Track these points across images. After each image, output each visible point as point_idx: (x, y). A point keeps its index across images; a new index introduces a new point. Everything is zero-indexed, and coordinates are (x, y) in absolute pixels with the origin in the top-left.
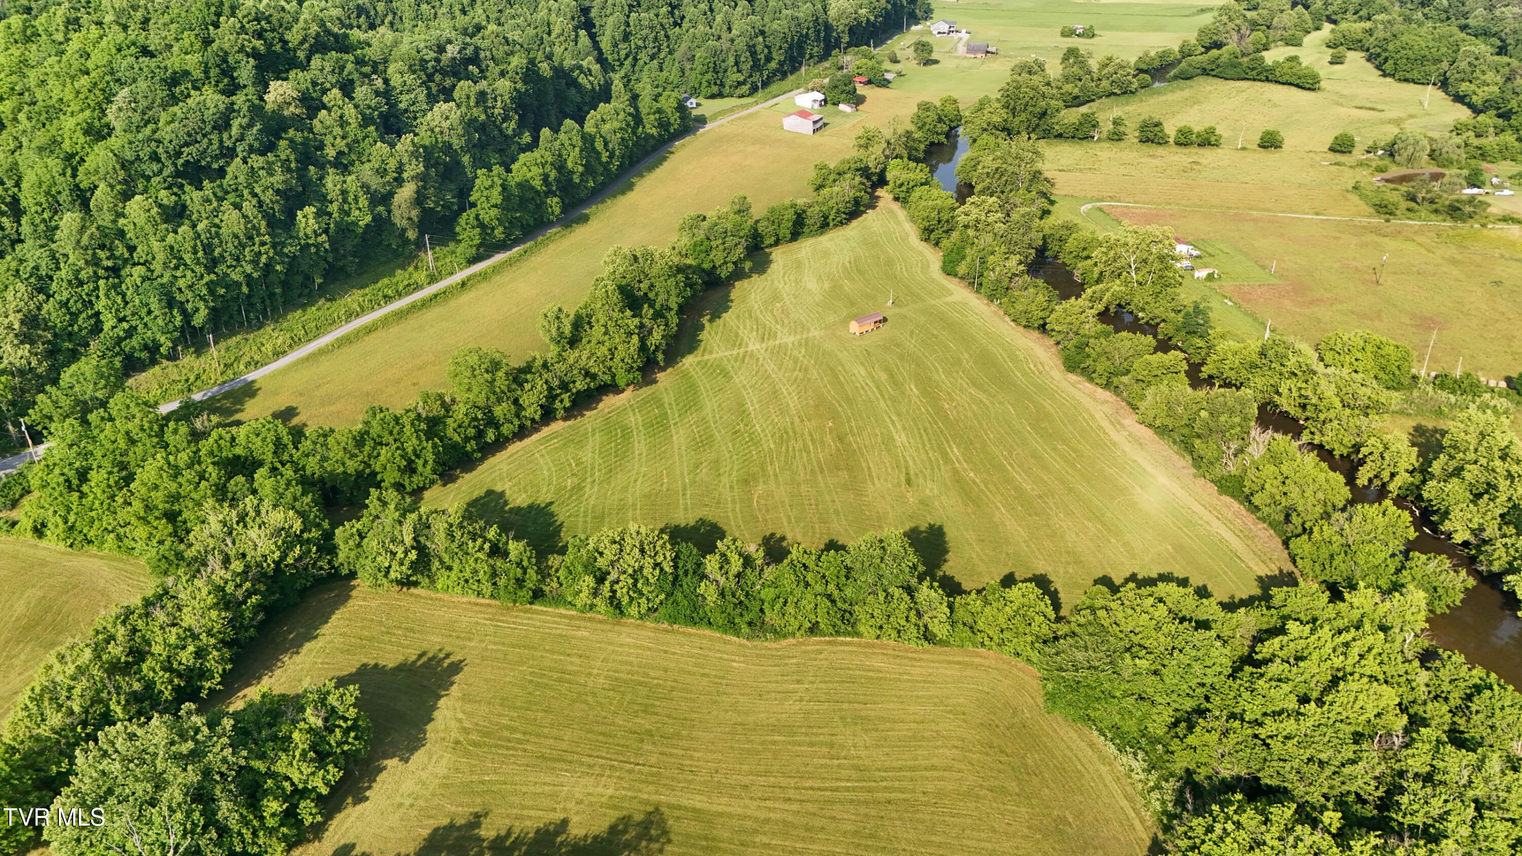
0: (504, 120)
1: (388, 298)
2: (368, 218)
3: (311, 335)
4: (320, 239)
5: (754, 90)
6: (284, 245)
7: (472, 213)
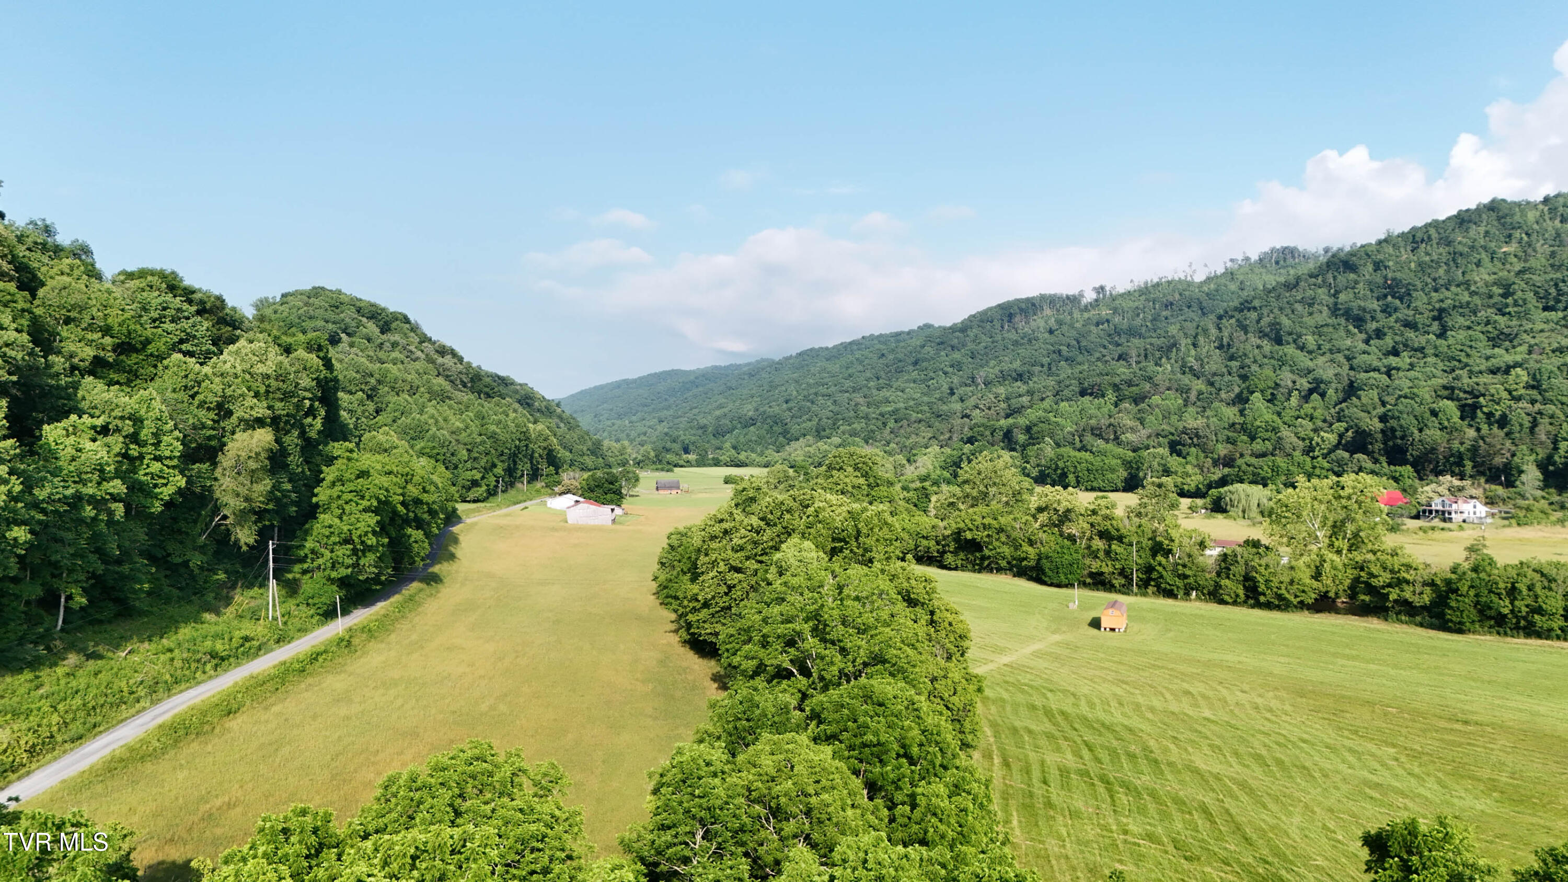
1: (220, 661)
2: (176, 484)
3: (76, 728)
5: (491, 493)
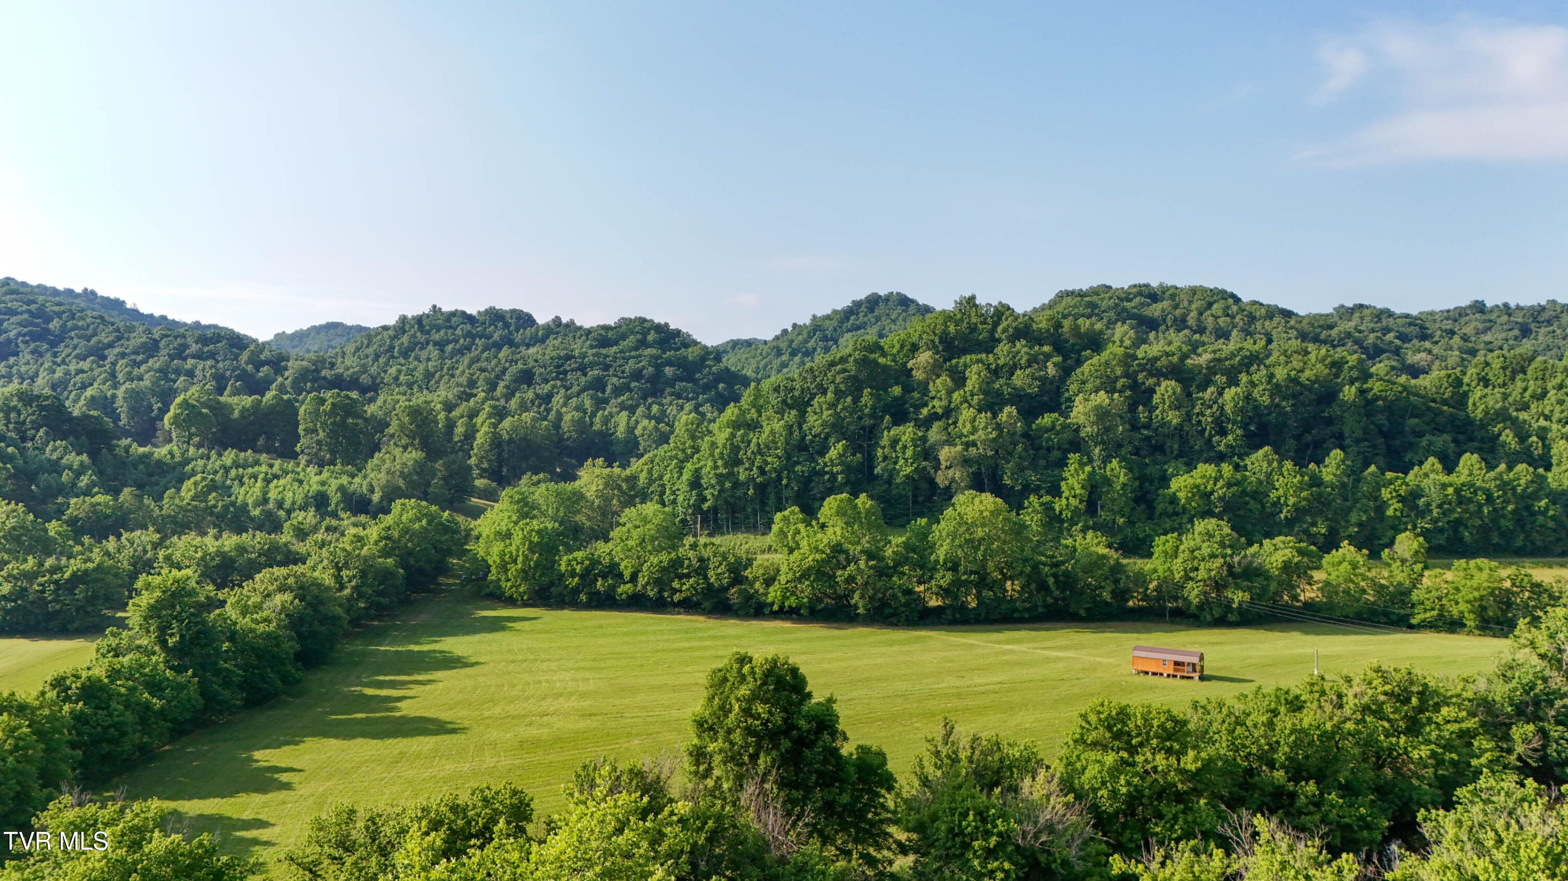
0: (1223, 433)
2: (909, 469)
4: (835, 470)
6: (798, 463)
7: (1047, 498)
